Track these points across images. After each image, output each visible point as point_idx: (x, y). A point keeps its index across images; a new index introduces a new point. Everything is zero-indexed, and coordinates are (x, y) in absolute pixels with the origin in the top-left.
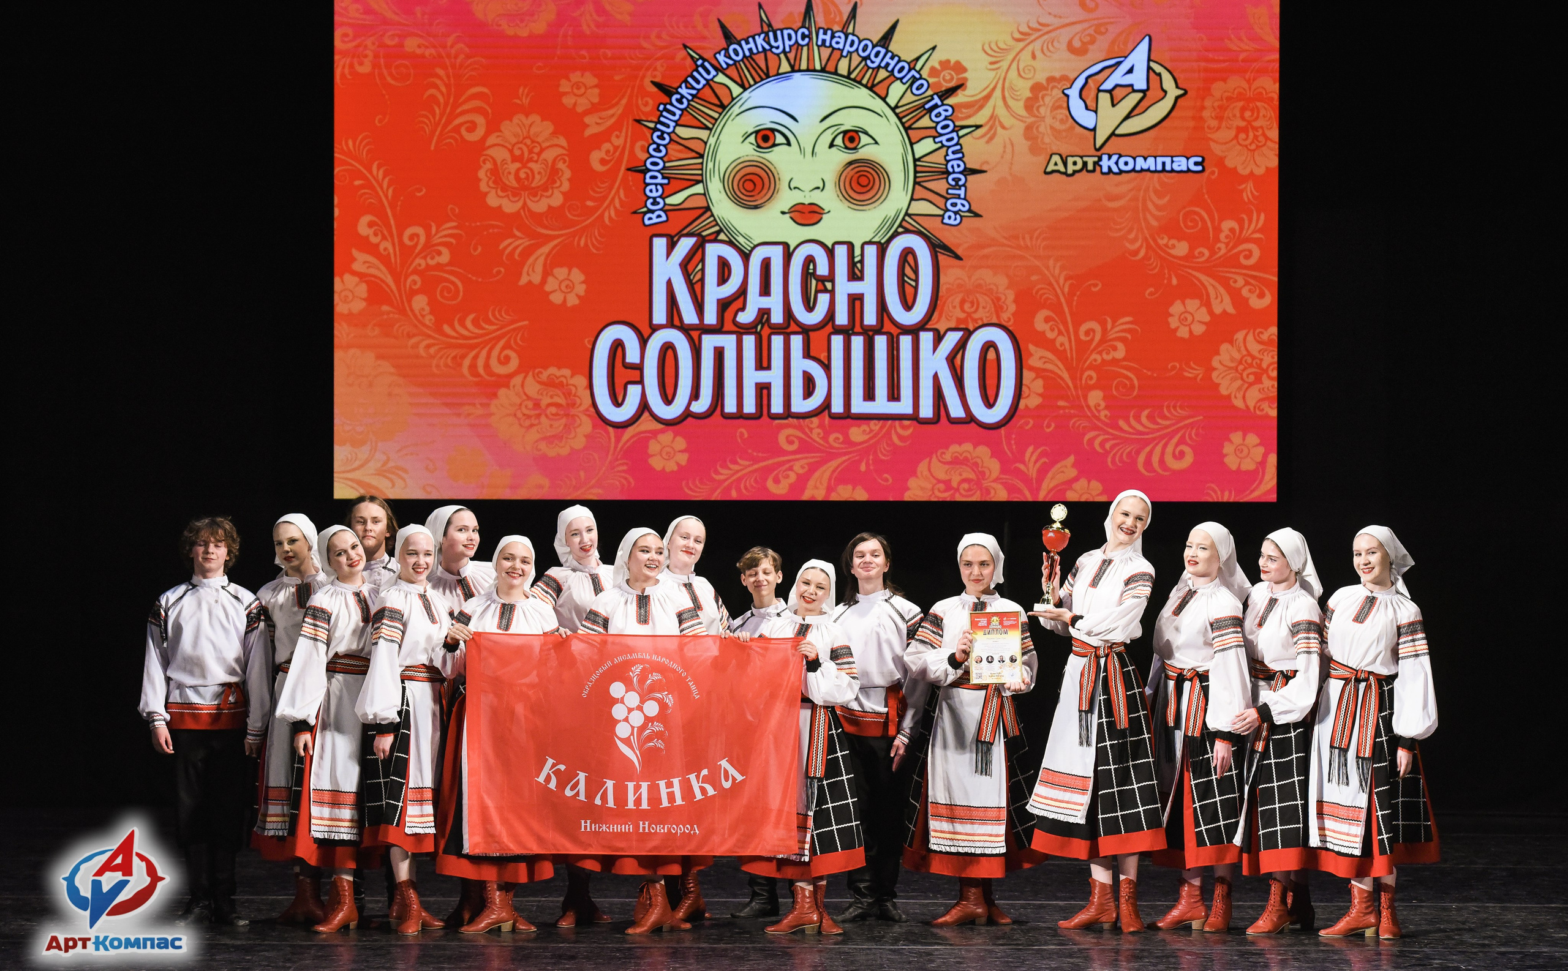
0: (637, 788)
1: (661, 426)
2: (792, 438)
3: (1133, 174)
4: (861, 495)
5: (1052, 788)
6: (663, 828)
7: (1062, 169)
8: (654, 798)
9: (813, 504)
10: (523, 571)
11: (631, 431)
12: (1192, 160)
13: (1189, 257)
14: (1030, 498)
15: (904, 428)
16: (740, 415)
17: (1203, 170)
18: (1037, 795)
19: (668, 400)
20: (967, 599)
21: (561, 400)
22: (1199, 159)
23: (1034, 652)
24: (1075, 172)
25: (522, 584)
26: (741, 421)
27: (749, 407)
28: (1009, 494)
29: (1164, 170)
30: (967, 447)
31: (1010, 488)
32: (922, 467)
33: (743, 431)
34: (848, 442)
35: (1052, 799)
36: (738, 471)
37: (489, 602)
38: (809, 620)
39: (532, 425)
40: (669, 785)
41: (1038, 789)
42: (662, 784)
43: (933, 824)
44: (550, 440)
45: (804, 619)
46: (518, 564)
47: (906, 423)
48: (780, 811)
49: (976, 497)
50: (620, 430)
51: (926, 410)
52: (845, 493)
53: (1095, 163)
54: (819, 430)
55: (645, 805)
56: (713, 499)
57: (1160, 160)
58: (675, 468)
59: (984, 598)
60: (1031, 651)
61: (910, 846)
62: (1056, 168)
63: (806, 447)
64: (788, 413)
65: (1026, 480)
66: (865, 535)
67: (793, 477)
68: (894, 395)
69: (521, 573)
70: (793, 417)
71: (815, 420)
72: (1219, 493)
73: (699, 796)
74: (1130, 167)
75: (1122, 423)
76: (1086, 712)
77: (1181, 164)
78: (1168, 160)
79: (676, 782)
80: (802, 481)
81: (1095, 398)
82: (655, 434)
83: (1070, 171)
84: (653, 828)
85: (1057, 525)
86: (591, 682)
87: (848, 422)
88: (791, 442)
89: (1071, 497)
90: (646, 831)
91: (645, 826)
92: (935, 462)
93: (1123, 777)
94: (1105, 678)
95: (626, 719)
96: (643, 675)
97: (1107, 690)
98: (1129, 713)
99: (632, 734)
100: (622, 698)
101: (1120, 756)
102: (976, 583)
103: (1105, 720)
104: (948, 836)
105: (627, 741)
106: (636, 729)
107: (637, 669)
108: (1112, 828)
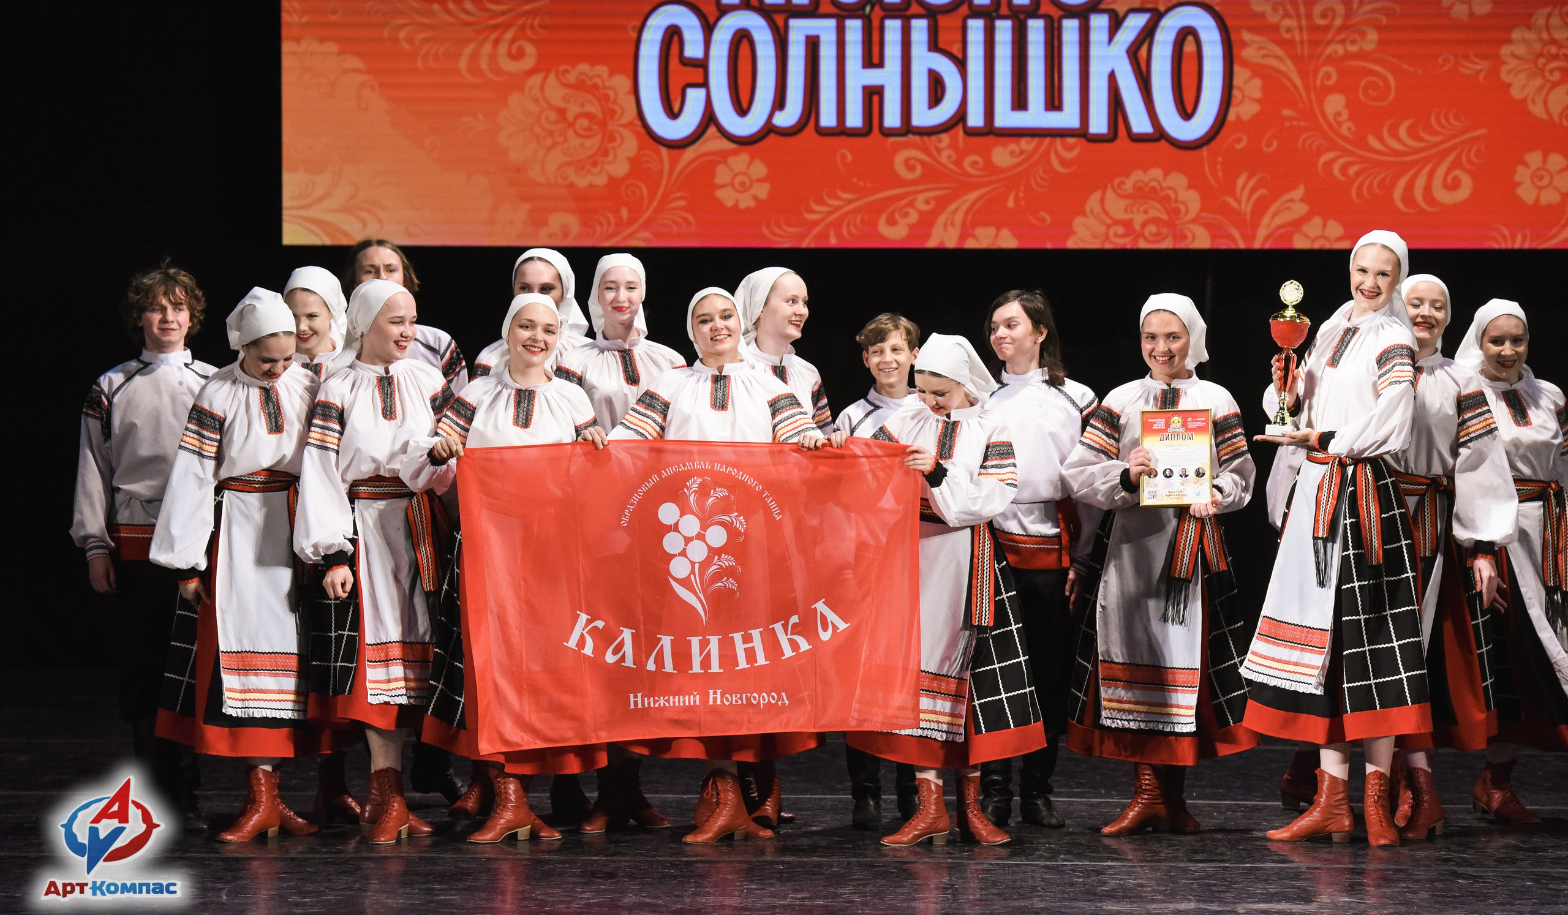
0: (704, 644)
1: (731, 146)
2: (912, 162)
4: (1008, 241)
5: (1274, 643)
6: (741, 698)
8: (728, 656)
9: (941, 253)
10: (546, 343)
11: (690, 153)
14: (1242, 245)
15: (1069, 148)
16: (841, 130)
18: (1254, 653)
19: (742, 110)
20: (1150, 386)
21: (594, 108)
23: (1249, 456)
25: (543, 362)
26: (843, 138)
27: (854, 118)
28: (1213, 237)
30: (1156, 173)
31: (1213, 229)
32: (1093, 202)
33: (845, 152)
34: (990, 167)
35: (1274, 659)
36: (838, 208)
37: (499, 388)
38: (957, 416)
39: (555, 144)
40: (747, 639)
41: (1257, 645)
42: (738, 637)
43: (1105, 693)
44: (580, 167)
46: (540, 335)
47: (1071, 141)
49: (1167, 244)
50: (676, 151)
51: (1099, 124)
52: (984, 239)
54: (949, 152)
55: (715, 667)
56: (804, 244)
58: (752, 204)
59: (1176, 384)
60: (1242, 455)
61: (1080, 721)
63: (932, 174)
64: (907, 127)
65: (1237, 218)
67: (914, 217)
68: (1054, 102)
69: (543, 347)
70: (914, 134)
71: (945, 138)
72: (1506, 236)
73: (788, 653)
75: (1373, 141)
76: (1325, 541)
79: (756, 634)
80: (927, 221)
81: (1335, 104)
82: (724, 156)
84: (727, 700)
85: (1290, 313)
86: (632, 504)
87: (991, 139)
88: (911, 168)
89: (1300, 243)
90: (719, 702)
91: (715, 697)
92: (1110, 195)
93: (1378, 631)
94: (1354, 494)
95: (683, 553)
96: (703, 492)
97: (1354, 511)
98: (1384, 543)
99: (693, 572)
100: (676, 524)
101: (1375, 600)
102: (1164, 363)
103: (1351, 552)
104: (1126, 706)
105: (685, 583)
106: (697, 566)
107: (694, 484)
108: (1363, 700)
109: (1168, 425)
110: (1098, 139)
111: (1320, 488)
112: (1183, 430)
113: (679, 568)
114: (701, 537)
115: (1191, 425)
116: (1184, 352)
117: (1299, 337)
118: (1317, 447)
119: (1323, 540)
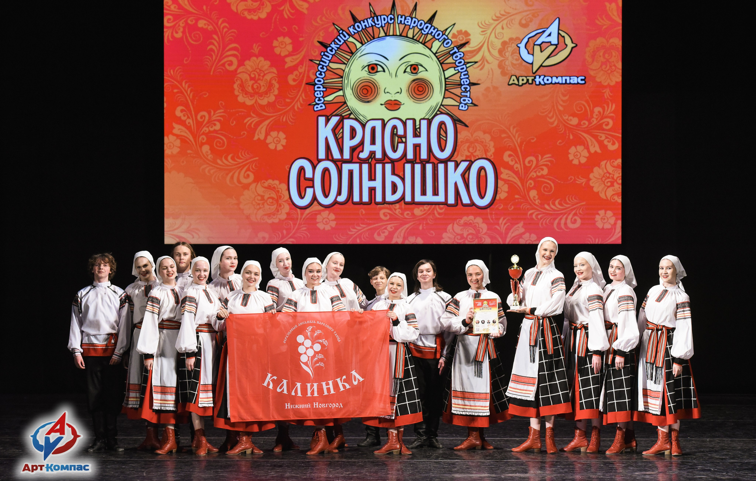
0: (312, 386)
1: (322, 208)
2: (386, 214)
3: (551, 85)
4: (420, 241)
5: (518, 383)
6: (325, 405)
7: (517, 83)
8: (320, 390)
9: (397, 246)
10: (255, 279)
11: (308, 211)
12: (580, 78)
13: (579, 124)
14: (501, 243)
15: (441, 209)
16: (361, 203)
17: (585, 83)
18: (511, 387)
19: (326, 196)
20: (472, 291)
21: (274, 195)
22: (583, 78)
23: (505, 317)
24: (523, 84)
25: (255, 285)
26: (362, 206)
27: (366, 199)
28: (491, 240)
29: (566, 83)
30: (471, 217)
31: (491, 237)
32: (450, 227)
33: (362, 210)
34: (413, 215)
35: (518, 389)
36: (360, 230)
37: (237, 294)
38: (395, 302)
39: (260, 208)
40: (327, 384)
41: (511, 384)
42: (324, 384)
43: (454, 401)
44: (269, 215)
45: (392, 301)
46: (253, 276)
47: (442, 206)
48: (381, 395)
49: (476, 242)
50: (303, 210)
51: (451, 200)
52: (412, 240)
53: (533, 80)
54: (399, 210)
55: (316, 394)
56: (348, 243)
57: (564, 78)
58: (330, 228)
59: (480, 291)
60: (503, 316)
62: (514, 82)
63: (393, 218)
64: (384, 202)
65: (500, 234)
66: (423, 261)
67: (386, 233)
68: (435, 192)
69: (254, 280)
70: (387, 204)
71: (397, 205)
72: (593, 239)
73: (342, 389)
74: (550, 82)
75: (546, 206)
76: (533, 346)
77: (574, 80)
78: (568, 78)
79: (330, 382)
80: (391, 234)
81: (533, 193)
82: (319, 212)
83: (520, 84)
84: (320, 406)
85: (515, 266)
86: (288, 335)
87: (413, 206)
88: (386, 216)
89: (522, 242)
90: (317, 407)
91: (316, 405)
92: (455, 225)
93: (551, 378)
94: (543, 330)
95: (305, 353)
96: (313, 331)
97: (543, 335)
98: (554, 347)
99: (309, 360)
100: (303, 343)
101: (550, 367)
102: (475, 283)
103: (542, 350)
104: (461, 407)
105: (306, 364)
106: (310, 358)
107: (310, 328)
108: (546, 402)
109: (482, 304)
110: (451, 205)
111: (531, 328)
112: (488, 306)
113: (304, 359)
114: (312, 347)
115: (490, 304)
116: (482, 279)
117: (519, 275)
118: (530, 313)
119: (533, 347)
